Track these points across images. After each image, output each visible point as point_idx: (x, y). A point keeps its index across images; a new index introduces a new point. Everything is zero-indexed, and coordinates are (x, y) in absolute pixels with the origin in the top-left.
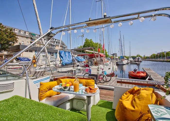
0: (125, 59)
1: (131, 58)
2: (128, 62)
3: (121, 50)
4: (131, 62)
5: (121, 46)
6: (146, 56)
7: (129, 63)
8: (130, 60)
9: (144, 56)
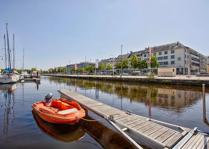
0: (16, 73)
1: (25, 71)
2: (22, 78)
3: (7, 56)
4: (25, 77)
5: (7, 50)
6: (43, 70)
7: (21, 80)
8: (24, 74)
9: (41, 69)
